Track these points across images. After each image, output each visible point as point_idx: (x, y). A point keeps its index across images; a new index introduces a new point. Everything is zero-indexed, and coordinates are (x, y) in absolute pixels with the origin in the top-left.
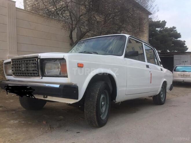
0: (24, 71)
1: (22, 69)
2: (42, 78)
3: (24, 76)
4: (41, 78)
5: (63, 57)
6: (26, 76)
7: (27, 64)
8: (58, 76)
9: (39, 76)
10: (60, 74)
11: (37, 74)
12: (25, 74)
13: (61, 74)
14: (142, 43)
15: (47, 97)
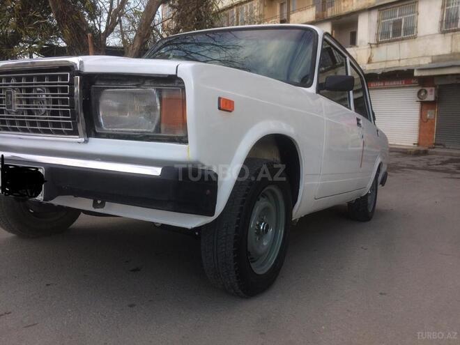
0: (17, 113)
1: (10, 107)
2: (86, 142)
3: (15, 130)
4: (83, 140)
5: (174, 73)
6: (25, 130)
7: (29, 90)
8: (148, 136)
9: (75, 133)
10: (158, 129)
11: (68, 125)
12: (23, 123)
13: (160, 132)
14: (345, 57)
15: (102, 205)
